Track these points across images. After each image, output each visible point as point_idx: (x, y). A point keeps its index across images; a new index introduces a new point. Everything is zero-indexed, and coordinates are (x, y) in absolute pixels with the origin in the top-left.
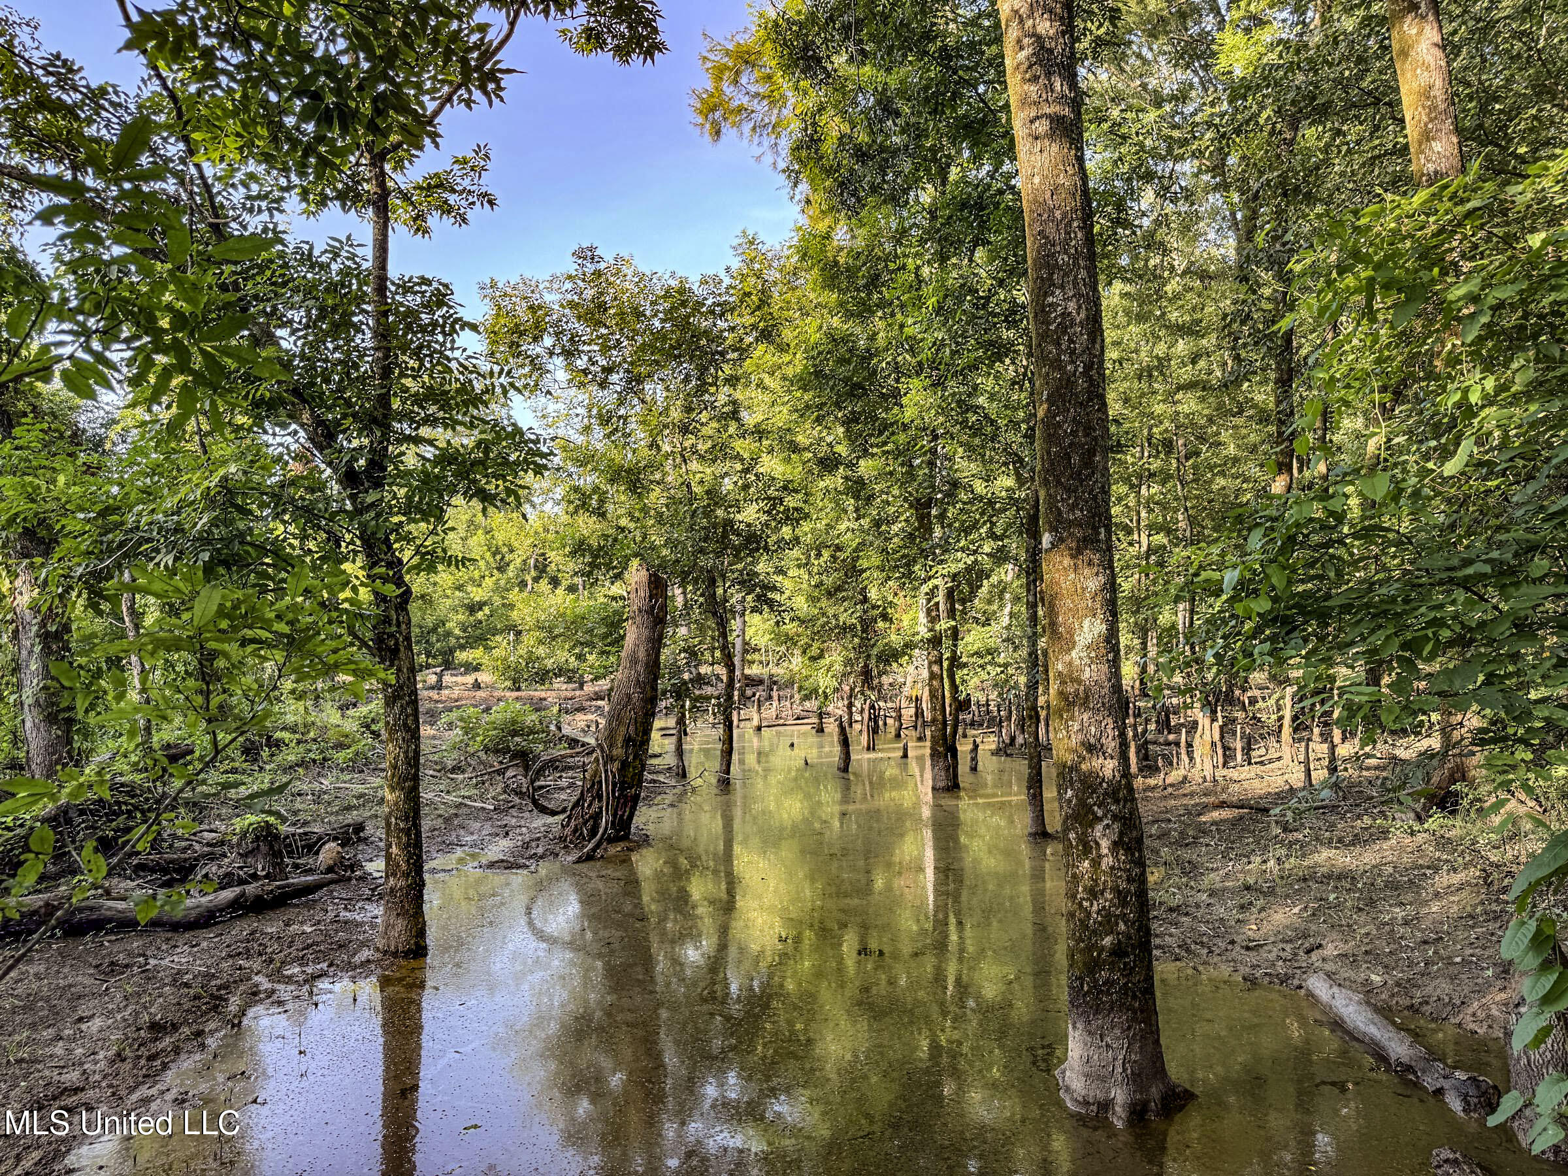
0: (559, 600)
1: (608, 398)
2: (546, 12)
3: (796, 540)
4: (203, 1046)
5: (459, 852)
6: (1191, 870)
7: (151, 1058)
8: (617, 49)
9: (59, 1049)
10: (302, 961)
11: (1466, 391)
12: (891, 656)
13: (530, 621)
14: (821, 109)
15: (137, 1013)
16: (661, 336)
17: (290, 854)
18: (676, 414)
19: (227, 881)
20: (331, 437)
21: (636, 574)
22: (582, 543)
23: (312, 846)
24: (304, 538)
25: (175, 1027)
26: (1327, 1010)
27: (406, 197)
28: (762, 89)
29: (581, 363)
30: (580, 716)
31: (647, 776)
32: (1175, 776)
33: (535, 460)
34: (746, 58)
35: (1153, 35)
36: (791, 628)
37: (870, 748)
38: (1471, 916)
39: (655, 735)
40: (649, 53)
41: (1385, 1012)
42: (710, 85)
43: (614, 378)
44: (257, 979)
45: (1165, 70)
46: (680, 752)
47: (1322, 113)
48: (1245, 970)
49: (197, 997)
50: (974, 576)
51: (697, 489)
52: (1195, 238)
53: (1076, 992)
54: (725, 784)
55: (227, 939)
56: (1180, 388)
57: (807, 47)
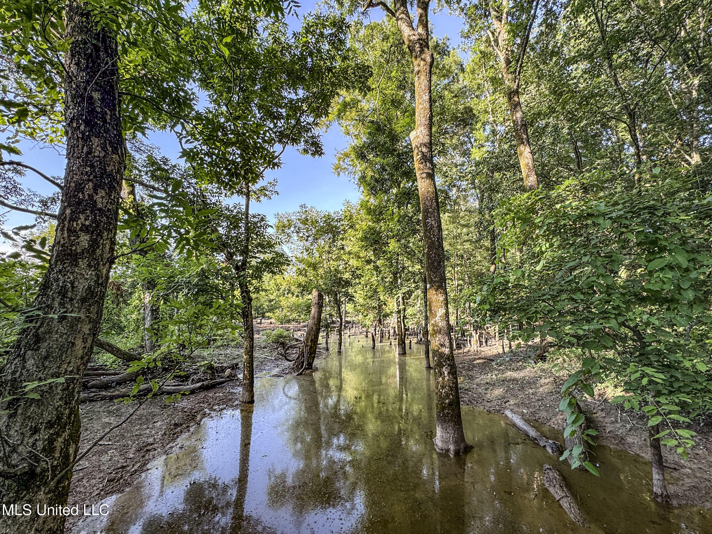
0: (294, 299)
1: (308, 244)
2: (293, 145)
3: (360, 283)
4: (189, 430)
5: (264, 372)
6: (471, 378)
7: (174, 434)
8: (312, 154)
9: (148, 431)
10: (219, 404)
11: (541, 247)
12: (386, 316)
13: (286, 305)
14: (366, 168)
15: (171, 420)
16: (322, 227)
17: (217, 373)
18: (327, 248)
19: (199, 380)
20: (232, 256)
21: (315, 293)
22: (300, 284)
23: (223, 370)
24: (223, 284)
25: (181, 425)
26: (511, 421)
27: (255, 192)
28: (351, 163)
29: (301, 235)
30: (299, 332)
31: (317, 350)
32: (466, 350)
33: (287, 262)
34: (347, 155)
35: (454, 149)
36: (359, 308)
37: (381, 342)
38: (551, 392)
39: (320, 338)
40: (320, 155)
41: (528, 421)
42: (337, 162)
43: (310, 239)
44: (206, 410)
45: (458, 158)
46: (327, 343)
47: (500, 170)
48: (487, 408)
49: (188, 415)
50: (409, 293)
51: (332, 269)
52: (468, 201)
53: (438, 416)
54: (340, 352)
55: (198, 398)
56: (464, 241)
57: (362, 153)
